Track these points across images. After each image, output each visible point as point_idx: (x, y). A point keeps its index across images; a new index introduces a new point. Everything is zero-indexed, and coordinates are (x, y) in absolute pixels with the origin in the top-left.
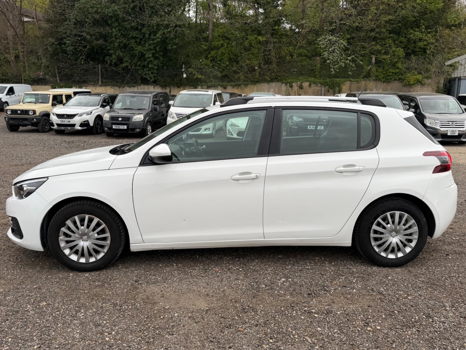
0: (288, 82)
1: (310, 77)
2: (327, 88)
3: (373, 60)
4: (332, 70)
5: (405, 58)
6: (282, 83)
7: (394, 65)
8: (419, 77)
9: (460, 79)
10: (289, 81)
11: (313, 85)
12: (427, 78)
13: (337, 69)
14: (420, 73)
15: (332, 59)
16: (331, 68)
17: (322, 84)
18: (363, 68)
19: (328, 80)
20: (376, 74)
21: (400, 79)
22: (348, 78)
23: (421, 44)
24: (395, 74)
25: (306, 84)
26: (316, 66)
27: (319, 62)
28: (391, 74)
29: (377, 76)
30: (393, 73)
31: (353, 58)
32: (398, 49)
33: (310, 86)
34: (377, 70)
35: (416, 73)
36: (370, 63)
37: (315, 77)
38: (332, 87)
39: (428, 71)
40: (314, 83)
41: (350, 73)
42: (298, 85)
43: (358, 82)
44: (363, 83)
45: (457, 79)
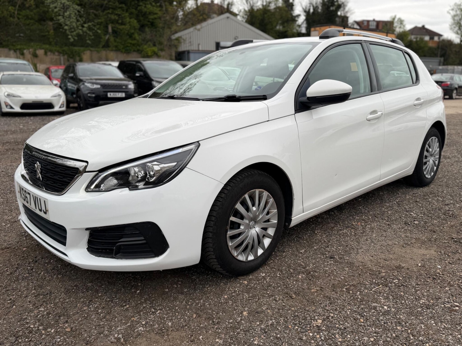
0: (17, 49)
1: (44, 44)
2: (66, 57)
3: (110, 30)
4: (70, 37)
5: (140, 30)
6: (10, 49)
7: (131, 36)
8: (155, 49)
9: (188, 52)
10: (19, 47)
11: (49, 53)
12: (162, 50)
13: (75, 36)
14: (154, 45)
15: (70, 24)
16: (68, 35)
17: (59, 53)
18: (101, 38)
19: (66, 48)
20: (115, 44)
21: (138, 50)
22: (87, 47)
23: (152, 17)
24: (134, 45)
25: (40, 52)
26: (49, 32)
27: (52, 28)
28: (129, 45)
29: (116, 46)
30: (131, 44)
31: (89, 26)
32: (132, 20)
33: (46, 53)
34: (115, 41)
35: (151, 45)
36: (106, 32)
37: (50, 44)
38: (71, 56)
39: (161, 43)
40: (51, 51)
41: (88, 41)
42: (31, 53)
43: (98, 52)
44: (103, 53)
45: (186, 53)
